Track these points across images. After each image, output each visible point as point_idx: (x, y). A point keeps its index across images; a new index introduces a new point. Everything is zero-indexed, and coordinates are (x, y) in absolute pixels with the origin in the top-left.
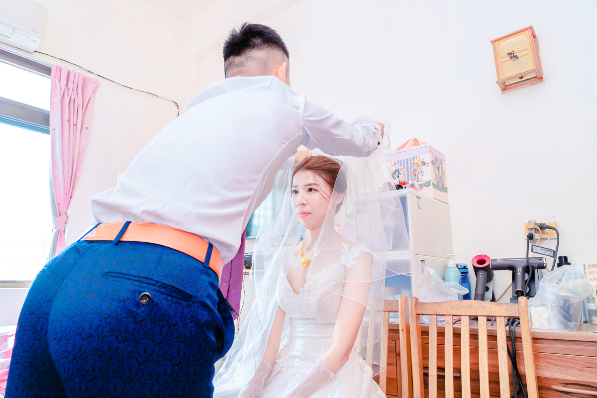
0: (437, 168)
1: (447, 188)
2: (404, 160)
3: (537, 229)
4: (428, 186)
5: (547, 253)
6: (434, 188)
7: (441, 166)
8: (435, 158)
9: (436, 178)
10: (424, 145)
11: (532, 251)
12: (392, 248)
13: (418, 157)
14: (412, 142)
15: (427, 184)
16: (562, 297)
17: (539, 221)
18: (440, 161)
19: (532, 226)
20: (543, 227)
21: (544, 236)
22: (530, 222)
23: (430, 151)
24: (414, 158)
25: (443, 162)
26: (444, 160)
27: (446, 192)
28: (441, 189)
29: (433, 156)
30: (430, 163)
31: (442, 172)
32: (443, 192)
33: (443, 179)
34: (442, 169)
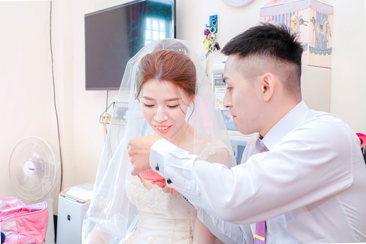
0: (318, 26)
1: (331, 49)
2: (280, 16)
6: (311, 52)
7: (326, 22)
8: (318, 13)
9: (317, 39)
13: (296, 13)
18: (325, 16)
23: (311, 6)
24: (291, 14)
25: (330, 18)
26: (332, 14)
27: (329, 54)
28: (322, 52)
29: (315, 11)
30: (309, 21)
31: (327, 30)
32: (325, 54)
33: (327, 38)
34: (328, 25)
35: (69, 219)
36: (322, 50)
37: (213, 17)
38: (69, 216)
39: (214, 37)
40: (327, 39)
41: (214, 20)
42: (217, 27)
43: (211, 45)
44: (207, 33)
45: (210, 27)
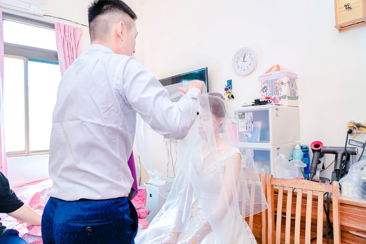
0: (291, 85)
1: (298, 97)
2: (270, 80)
3: (355, 128)
4: (284, 98)
5: (359, 145)
6: (289, 99)
7: (295, 83)
8: (291, 79)
9: (291, 92)
10: (283, 71)
11: (349, 144)
12: (260, 141)
13: (279, 79)
14: (275, 68)
15: (284, 97)
16: (362, 180)
17: (358, 122)
18: (294, 80)
19: (352, 125)
20: (359, 126)
21: (359, 132)
22: (350, 122)
23: (287, 76)
24: (276, 79)
25: (296, 80)
26: (297, 78)
27: (297, 99)
29: (289, 78)
30: (286, 83)
31: (295, 87)
32: (295, 100)
33: (296, 91)
35: (151, 196)
36: (293, 98)
37: (229, 81)
38: (150, 194)
39: (230, 92)
41: (230, 82)
42: (231, 86)
43: (229, 96)
44: (226, 89)
45: (228, 87)
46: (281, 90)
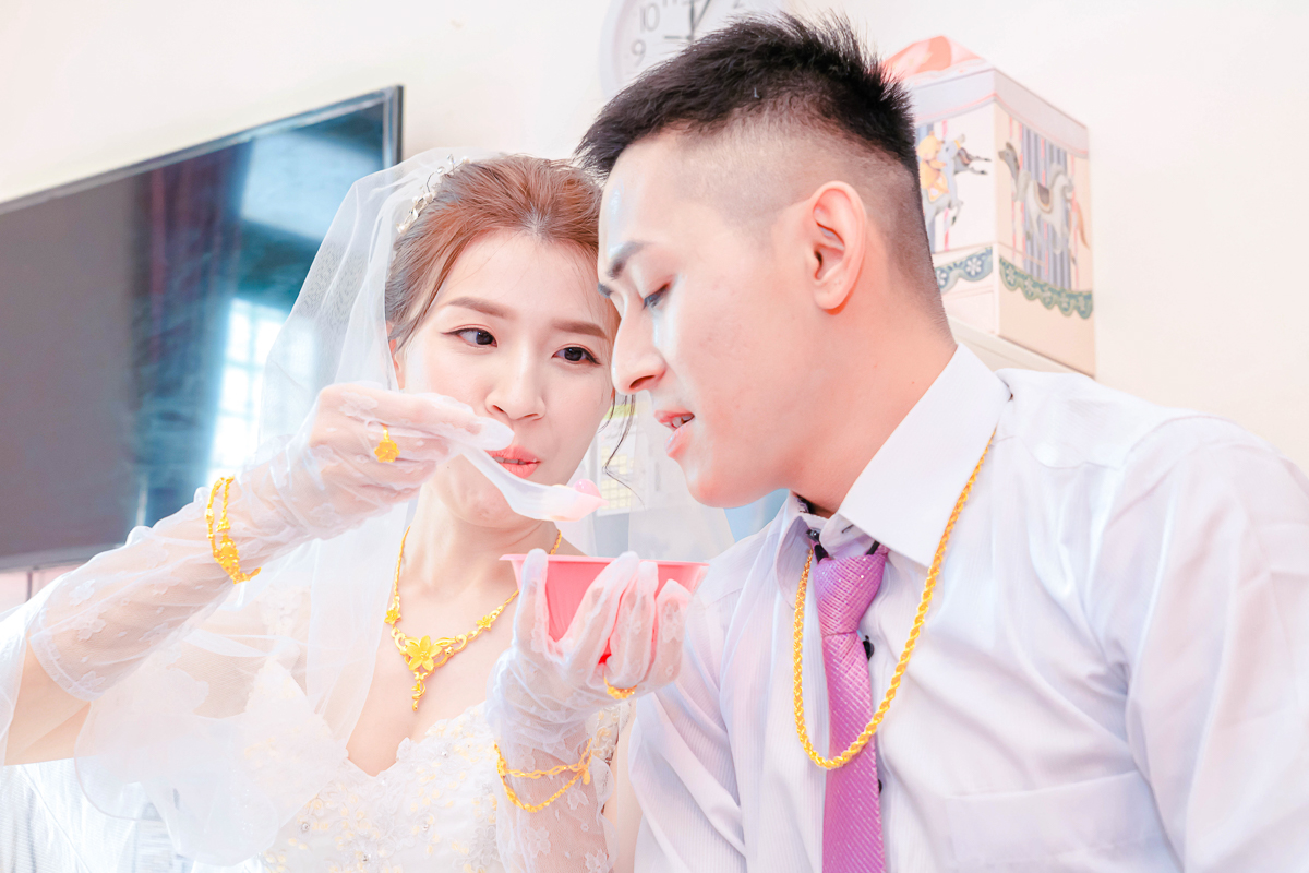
0: (1033, 188)
1: (1089, 297)
4: (978, 276)
6: (1011, 285)
7: (1061, 181)
8: (1028, 135)
9: (1028, 237)
10: (972, 66)
13: (938, 128)
14: (920, 55)
15: (974, 267)
18: (1058, 155)
23: (996, 98)
25: (1076, 164)
26: (1085, 155)
27: (1084, 314)
28: (1055, 296)
29: (1016, 125)
30: (993, 155)
31: (1067, 213)
32: (1065, 311)
33: (1071, 245)
34: (1069, 195)
36: (1051, 290)
40: (1069, 251)
46: (952, 213)
